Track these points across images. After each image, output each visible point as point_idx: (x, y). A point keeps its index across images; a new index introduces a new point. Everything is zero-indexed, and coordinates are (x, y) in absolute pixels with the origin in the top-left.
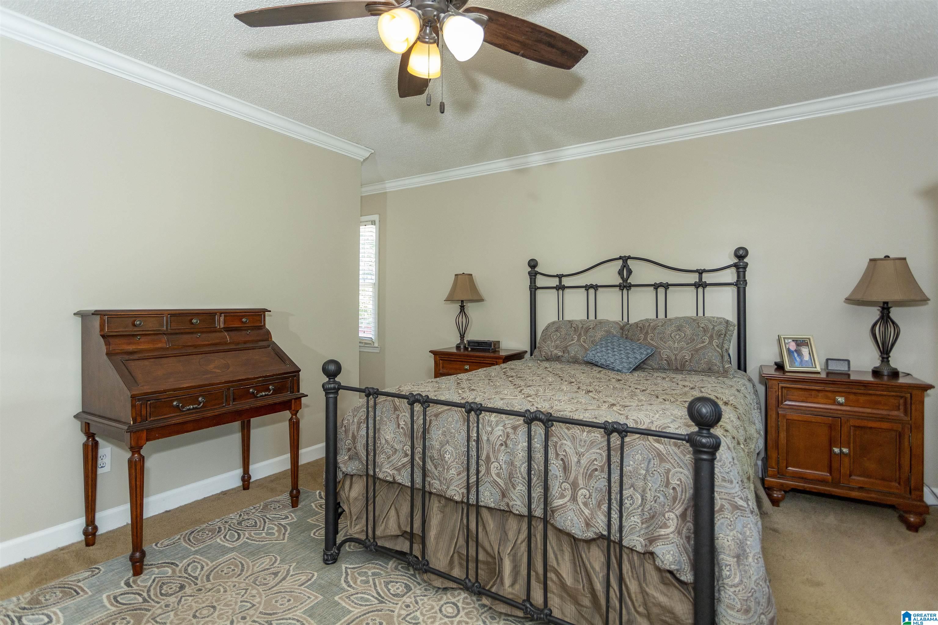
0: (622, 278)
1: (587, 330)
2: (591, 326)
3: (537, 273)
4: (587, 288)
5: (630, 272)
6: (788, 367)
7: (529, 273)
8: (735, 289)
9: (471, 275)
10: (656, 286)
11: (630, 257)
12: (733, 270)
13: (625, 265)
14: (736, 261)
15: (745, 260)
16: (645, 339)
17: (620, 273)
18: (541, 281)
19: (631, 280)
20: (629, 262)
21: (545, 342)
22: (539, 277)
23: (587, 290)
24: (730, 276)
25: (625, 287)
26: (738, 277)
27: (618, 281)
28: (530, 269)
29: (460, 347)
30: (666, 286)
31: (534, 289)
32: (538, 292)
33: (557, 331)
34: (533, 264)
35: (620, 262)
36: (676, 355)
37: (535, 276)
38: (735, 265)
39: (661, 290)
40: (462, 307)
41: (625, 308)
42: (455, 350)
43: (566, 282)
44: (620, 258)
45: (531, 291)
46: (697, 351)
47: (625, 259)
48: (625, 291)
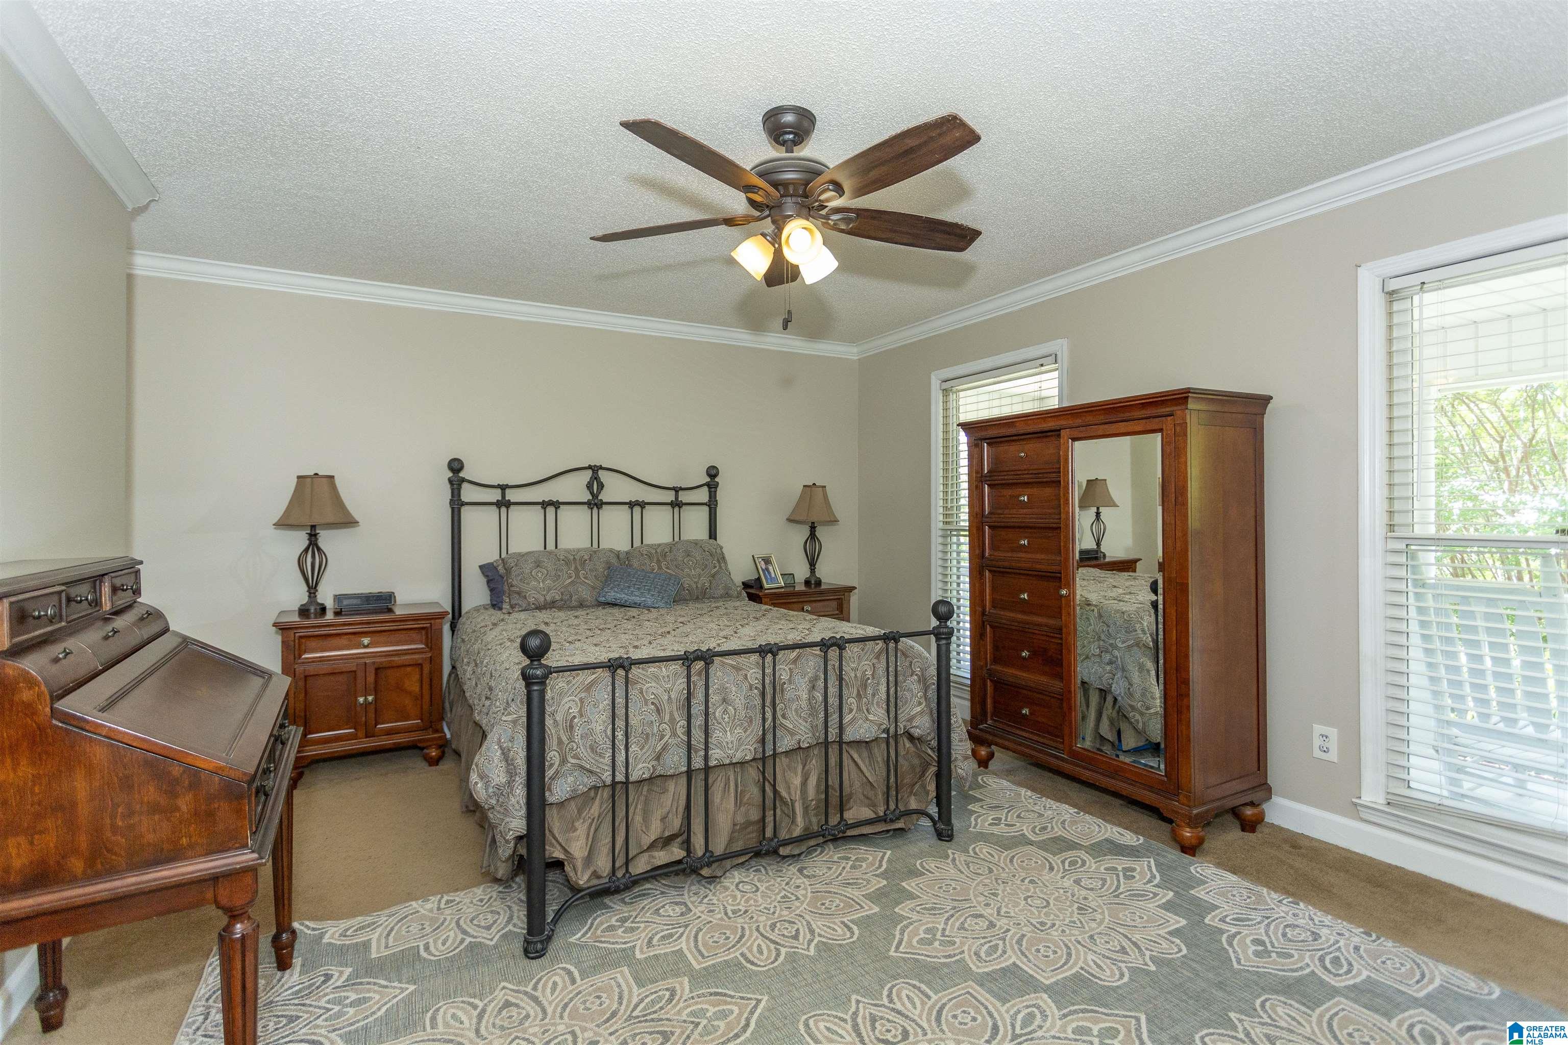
0: (592, 493)
1: (583, 562)
2: (586, 557)
3: (463, 480)
4: (545, 505)
5: (601, 486)
6: (766, 586)
7: (450, 481)
8: (706, 509)
9: (332, 477)
10: (631, 505)
11: (601, 468)
12: (706, 489)
13: (595, 477)
14: (708, 479)
15: (716, 480)
16: (660, 568)
17: (589, 486)
18: (468, 493)
19: (604, 497)
20: (601, 472)
21: (528, 584)
22: (465, 486)
23: (545, 509)
24: (702, 495)
25: (596, 504)
26: (710, 497)
27: (587, 497)
28: (451, 474)
29: (308, 610)
30: (642, 505)
31: (457, 505)
32: (464, 510)
33: (538, 566)
34: (456, 466)
35: (589, 473)
36: (696, 583)
37: (460, 485)
38: (708, 484)
39: (637, 510)
40: (313, 537)
41: (595, 531)
42: (295, 618)
43: (511, 496)
44: (590, 467)
45: (453, 509)
46: (713, 576)
47: (595, 469)
48: (595, 510)
